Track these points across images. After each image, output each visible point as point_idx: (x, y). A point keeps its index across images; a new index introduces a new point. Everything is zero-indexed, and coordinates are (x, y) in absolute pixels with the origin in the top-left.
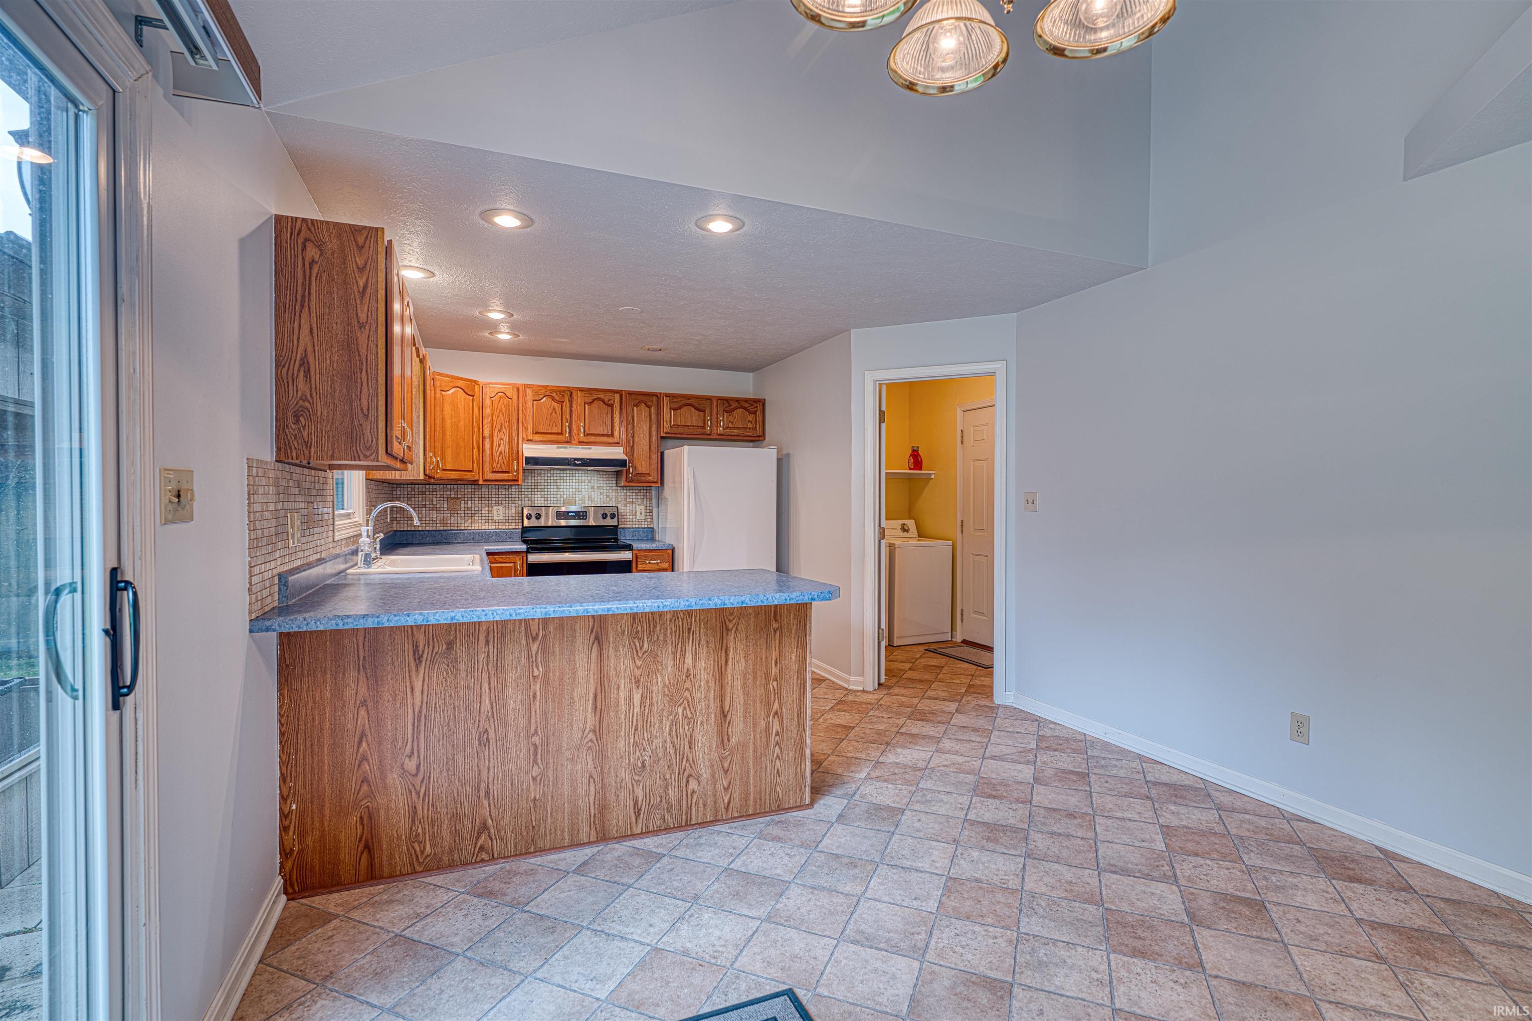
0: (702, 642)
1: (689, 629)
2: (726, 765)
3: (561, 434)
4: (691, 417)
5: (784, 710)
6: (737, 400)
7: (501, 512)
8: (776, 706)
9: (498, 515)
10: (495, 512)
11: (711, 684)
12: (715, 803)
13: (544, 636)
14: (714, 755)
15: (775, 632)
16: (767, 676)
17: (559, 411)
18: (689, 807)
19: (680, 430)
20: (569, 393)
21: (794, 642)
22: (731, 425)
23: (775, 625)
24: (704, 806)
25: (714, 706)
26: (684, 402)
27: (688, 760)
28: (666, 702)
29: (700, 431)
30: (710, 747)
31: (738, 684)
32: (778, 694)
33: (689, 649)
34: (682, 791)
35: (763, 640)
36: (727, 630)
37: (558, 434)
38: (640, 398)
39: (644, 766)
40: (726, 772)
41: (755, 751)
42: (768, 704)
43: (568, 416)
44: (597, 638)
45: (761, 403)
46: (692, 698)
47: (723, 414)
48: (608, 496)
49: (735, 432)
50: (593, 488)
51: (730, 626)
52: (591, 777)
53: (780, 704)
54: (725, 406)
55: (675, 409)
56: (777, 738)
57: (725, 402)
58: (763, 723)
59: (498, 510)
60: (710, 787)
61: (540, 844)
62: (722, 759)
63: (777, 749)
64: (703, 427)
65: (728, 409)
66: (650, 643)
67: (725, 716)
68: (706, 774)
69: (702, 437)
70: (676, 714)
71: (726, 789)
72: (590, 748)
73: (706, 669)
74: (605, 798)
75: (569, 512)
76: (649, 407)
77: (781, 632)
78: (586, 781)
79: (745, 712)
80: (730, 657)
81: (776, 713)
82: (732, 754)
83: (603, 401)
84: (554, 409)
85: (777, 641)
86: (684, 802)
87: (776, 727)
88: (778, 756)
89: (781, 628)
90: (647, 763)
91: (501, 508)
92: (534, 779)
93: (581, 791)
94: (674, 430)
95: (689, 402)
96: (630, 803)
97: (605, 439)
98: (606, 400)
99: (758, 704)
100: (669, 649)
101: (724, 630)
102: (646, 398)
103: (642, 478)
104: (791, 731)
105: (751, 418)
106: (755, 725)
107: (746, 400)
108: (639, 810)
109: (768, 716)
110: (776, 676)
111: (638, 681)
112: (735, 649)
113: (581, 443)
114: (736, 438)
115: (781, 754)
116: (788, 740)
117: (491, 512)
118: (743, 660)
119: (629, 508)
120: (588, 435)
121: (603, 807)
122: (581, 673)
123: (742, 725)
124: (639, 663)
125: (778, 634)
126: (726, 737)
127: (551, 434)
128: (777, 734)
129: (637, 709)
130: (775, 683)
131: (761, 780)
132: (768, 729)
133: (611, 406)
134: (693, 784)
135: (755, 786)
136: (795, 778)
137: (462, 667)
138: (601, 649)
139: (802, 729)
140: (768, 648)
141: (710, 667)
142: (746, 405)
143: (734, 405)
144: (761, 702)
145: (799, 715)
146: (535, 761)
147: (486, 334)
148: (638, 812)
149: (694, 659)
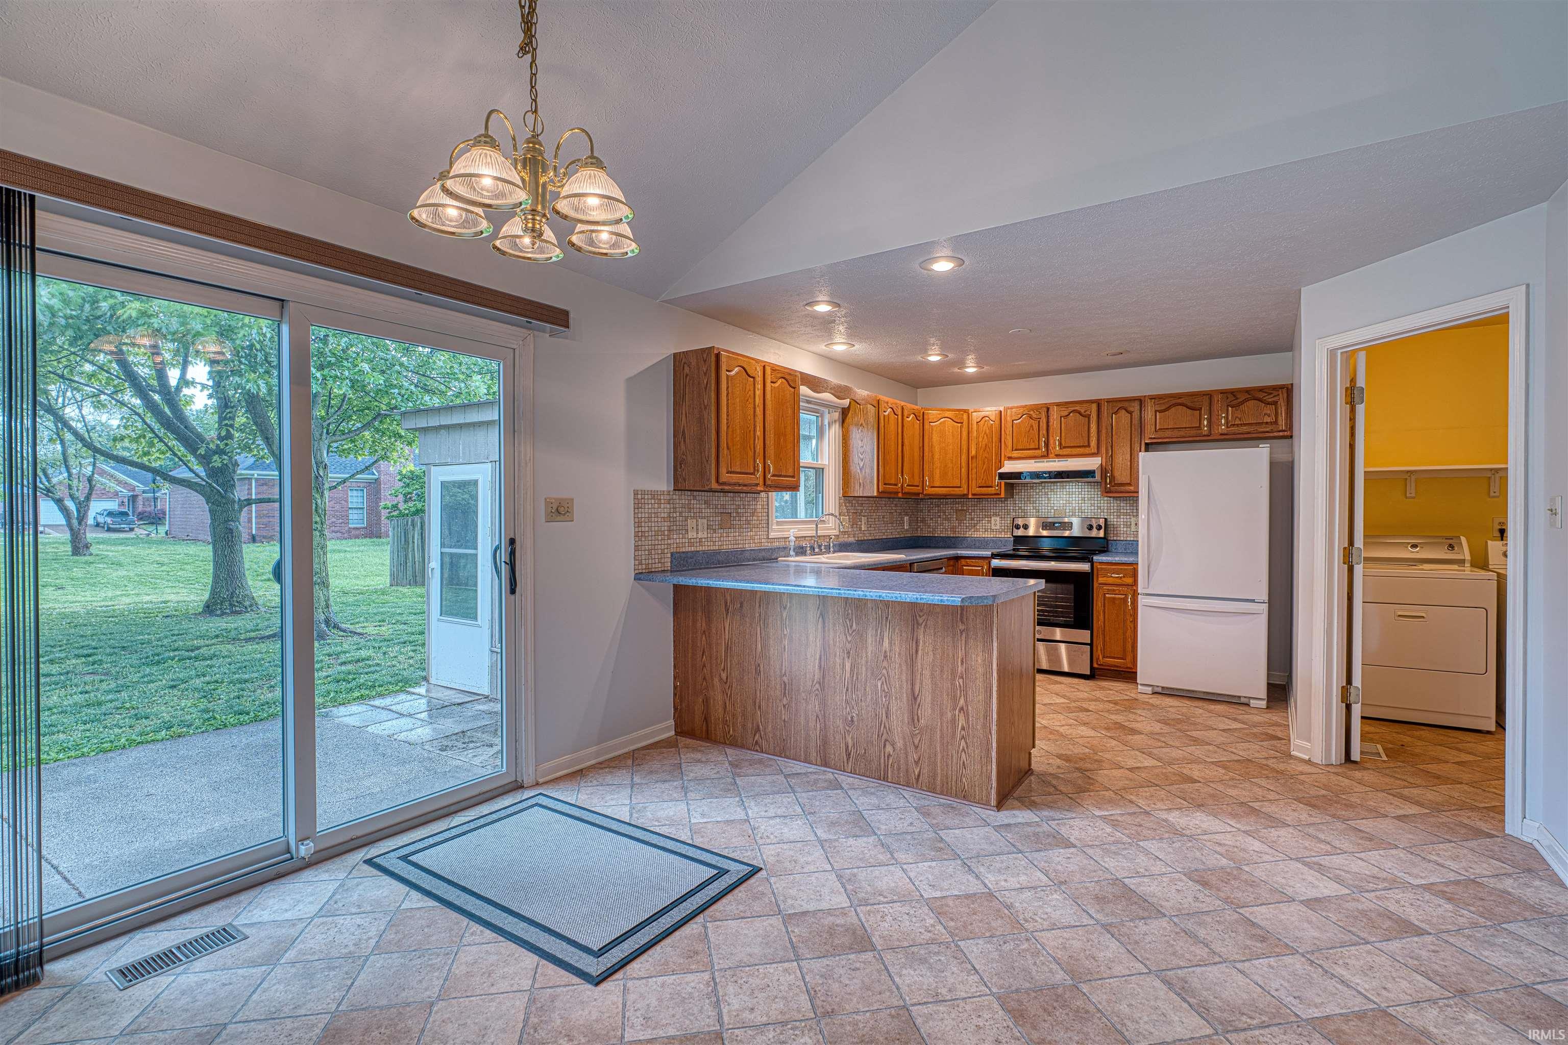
0: (897, 631)
1: (887, 618)
2: (916, 742)
3: (1039, 449)
4: (1182, 418)
5: (970, 708)
6: (1247, 391)
7: (998, 523)
8: (962, 702)
9: (995, 525)
10: (993, 522)
11: (904, 668)
12: (907, 771)
13: (790, 607)
14: (907, 730)
15: (961, 633)
16: (953, 672)
17: (1036, 427)
18: (886, 766)
19: (1168, 433)
20: (1045, 409)
21: (980, 645)
22: (1238, 422)
23: (962, 627)
24: (899, 769)
25: (906, 687)
26: (1174, 402)
27: (885, 727)
28: (869, 674)
29: (1193, 432)
30: (902, 721)
31: (927, 673)
32: (964, 690)
33: (886, 634)
34: (880, 752)
35: (950, 639)
36: (918, 624)
37: (1035, 449)
38: (1120, 405)
39: (852, 721)
40: (916, 747)
41: (942, 737)
42: (955, 699)
43: (1045, 432)
44: (821, 614)
45: (1284, 390)
46: (889, 676)
47: (1228, 410)
48: (1099, 508)
49: (1245, 429)
50: (1083, 499)
51: (921, 620)
52: (817, 716)
53: (966, 701)
54: (1229, 400)
55: (1160, 412)
56: (963, 732)
57: (1230, 396)
58: (949, 715)
59: (996, 521)
60: (902, 756)
61: (788, 754)
62: (913, 736)
63: (963, 742)
64: (1199, 428)
65: (1235, 402)
66: (857, 624)
67: (915, 699)
68: (899, 744)
69: (1198, 439)
70: (876, 686)
71: (917, 763)
72: (817, 695)
73: (900, 654)
74: (826, 736)
75: (1054, 523)
76: (1131, 413)
77: (967, 635)
78: (814, 718)
79: (933, 700)
80: (920, 648)
81: (962, 709)
82: (921, 733)
83: (1080, 413)
84: (1032, 426)
85: (963, 642)
86: (882, 761)
87: (962, 722)
88: (963, 749)
89: (967, 630)
90: (855, 719)
91: (998, 519)
92: (784, 706)
93: (812, 724)
94: (1160, 434)
95: (1180, 401)
96: (843, 746)
97: (1081, 450)
98: (1082, 411)
99: (945, 696)
100: (870, 632)
101: (914, 625)
102: (1126, 404)
103: (1123, 488)
104: (977, 729)
105: (1269, 410)
106: (942, 715)
107: (1262, 389)
108: (850, 754)
109: (954, 709)
110: (962, 673)
111: (849, 653)
112: (924, 643)
113: (1058, 456)
114: (1246, 436)
115: (967, 747)
116: (973, 737)
117: (990, 522)
118: (931, 653)
119: (1122, 519)
120: (1065, 447)
121: (825, 742)
122: (811, 638)
123: (930, 711)
124: (849, 639)
125: (964, 635)
126: (916, 718)
127: (1029, 449)
128: (963, 729)
129: (848, 675)
130: (961, 681)
131: (947, 765)
132: (954, 721)
133: (1088, 417)
134: (889, 749)
135: (942, 770)
136: (981, 775)
137: (747, 620)
138: (824, 623)
139: (988, 731)
140: (955, 647)
141: (903, 653)
142: (1261, 395)
143: (1242, 398)
144: (948, 695)
145: (985, 717)
146: (785, 693)
147: (956, 370)
148: (848, 755)
149: (890, 643)
